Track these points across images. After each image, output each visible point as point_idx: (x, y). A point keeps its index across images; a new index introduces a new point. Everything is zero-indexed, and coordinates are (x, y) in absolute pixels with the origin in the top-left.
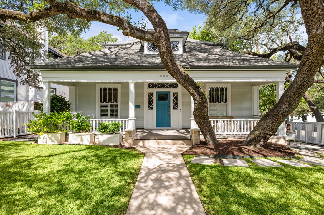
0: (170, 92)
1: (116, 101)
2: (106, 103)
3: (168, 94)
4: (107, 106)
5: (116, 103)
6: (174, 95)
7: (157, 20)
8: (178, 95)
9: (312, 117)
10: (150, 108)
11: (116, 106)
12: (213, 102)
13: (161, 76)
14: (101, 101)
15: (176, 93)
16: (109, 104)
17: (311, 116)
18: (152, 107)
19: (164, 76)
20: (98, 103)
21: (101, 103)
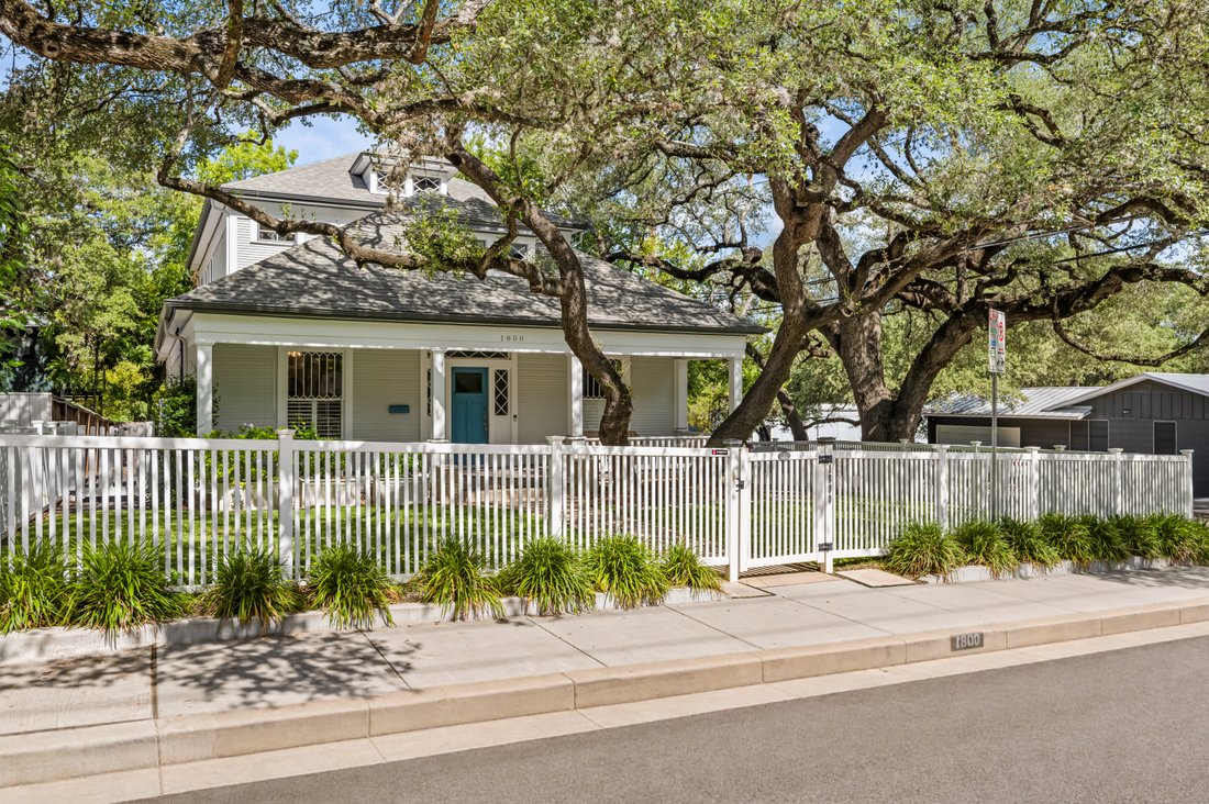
0: (486, 369)
1: (339, 394)
2: (307, 399)
3: (480, 374)
4: (307, 408)
5: (338, 399)
6: (497, 377)
7: (568, 257)
8: (505, 377)
9: (784, 430)
11: (336, 407)
12: (591, 395)
13: (509, 338)
14: (291, 393)
15: (501, 372)
16: (314, 402)
17: (782, 427)
19: (515, 338)
20: (283, 398)
21: (292, 399)
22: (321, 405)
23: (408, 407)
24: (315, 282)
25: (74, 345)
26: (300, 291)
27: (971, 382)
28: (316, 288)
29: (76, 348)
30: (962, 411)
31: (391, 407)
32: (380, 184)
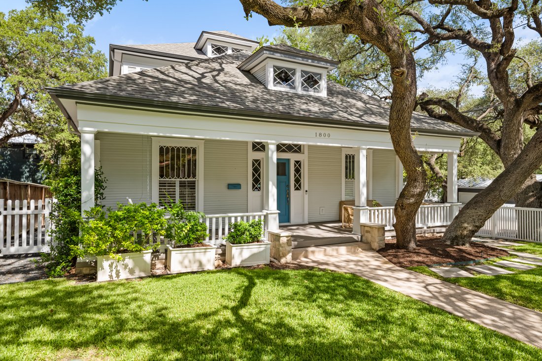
0: (289, 160)
1: (194, 176)
2: (172, 180)
3: (285, 163)
4: (172, 185)
5: (194, 179)
10: (256, 188)
11: (192, 185)
13: (320, 135)
14: (161, 176)
15: (297, 162)
16: (177, 181)
18: (259, 186)
19: (325, 135)
20: (156, 178)
21: (162, 179)
22: (181, 183)
23: (240, 185)
24: (183, 89)
25: (45, 149)
26: (171, 92)
27: (488, 172)
28: (183, 92)
29: (45, 151)
30: (474, 186)
31: (229, 185)
32: (213, 52)
